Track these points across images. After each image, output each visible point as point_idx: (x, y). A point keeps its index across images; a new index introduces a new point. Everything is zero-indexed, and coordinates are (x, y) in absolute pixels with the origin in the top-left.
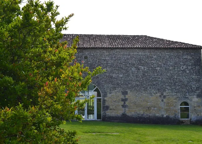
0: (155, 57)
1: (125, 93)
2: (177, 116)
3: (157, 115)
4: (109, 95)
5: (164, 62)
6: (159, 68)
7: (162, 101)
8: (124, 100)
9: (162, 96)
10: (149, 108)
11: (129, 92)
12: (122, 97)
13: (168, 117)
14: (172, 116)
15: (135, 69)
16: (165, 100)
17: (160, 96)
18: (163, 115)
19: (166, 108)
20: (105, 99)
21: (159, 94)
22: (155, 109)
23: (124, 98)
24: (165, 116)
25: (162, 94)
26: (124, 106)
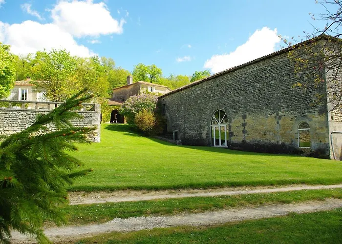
0: (269, 68)
1: (244, 117)
2: (293, 143)
3: (273, 141)
4: (233, 120)
5: (278, 72)
6: (273, 82)
7: (278, 123)
8: (244, 125)
9: (278, 117)
10: (265, 133)
11: (247, 115)
12: (242, 121)
13: (283, 144)
14: (287, 143)
15: (252, 88)
16: (280, 122)
17: (275, 117)
18: (278, 142)
19: (281, 132)
20: (231, 125)
21: (274, 115)
22: (271, 133)
23: (244, 123)
24: (280, 143)
25: (278, 114)
26: (244, 132)
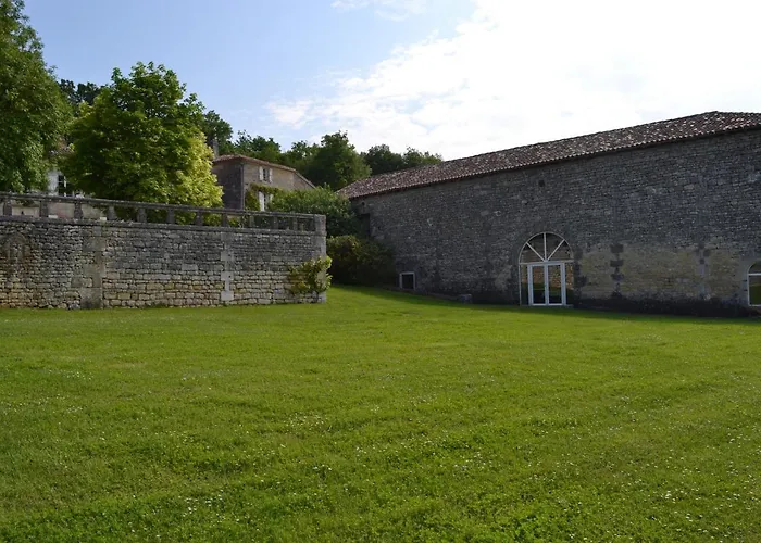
0: (682, 161)
1: (617, 249)
2: (737, 298)
3: (688, 295)
4: (586, 255)
5: (704, 170)
6: (691, 187)
7: (702, 261)
8: (617, 264)
9: (702, 251)
10: (670, 280)
11: (626, 245)
12: (613, 257)
13: (715, 301)
14: (726, 298)
15: (637, 194)
16: (708, 261)
17: (697, 251)
18: (702, 296)
19: (710, 278)
20: (580, 262)
21: (693, 247)
22: (685, 281)
23: (615, 260)
24: (708, 297)
25: (701, 247)
26: (616, 277)
